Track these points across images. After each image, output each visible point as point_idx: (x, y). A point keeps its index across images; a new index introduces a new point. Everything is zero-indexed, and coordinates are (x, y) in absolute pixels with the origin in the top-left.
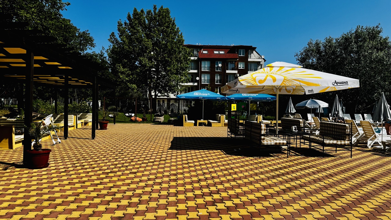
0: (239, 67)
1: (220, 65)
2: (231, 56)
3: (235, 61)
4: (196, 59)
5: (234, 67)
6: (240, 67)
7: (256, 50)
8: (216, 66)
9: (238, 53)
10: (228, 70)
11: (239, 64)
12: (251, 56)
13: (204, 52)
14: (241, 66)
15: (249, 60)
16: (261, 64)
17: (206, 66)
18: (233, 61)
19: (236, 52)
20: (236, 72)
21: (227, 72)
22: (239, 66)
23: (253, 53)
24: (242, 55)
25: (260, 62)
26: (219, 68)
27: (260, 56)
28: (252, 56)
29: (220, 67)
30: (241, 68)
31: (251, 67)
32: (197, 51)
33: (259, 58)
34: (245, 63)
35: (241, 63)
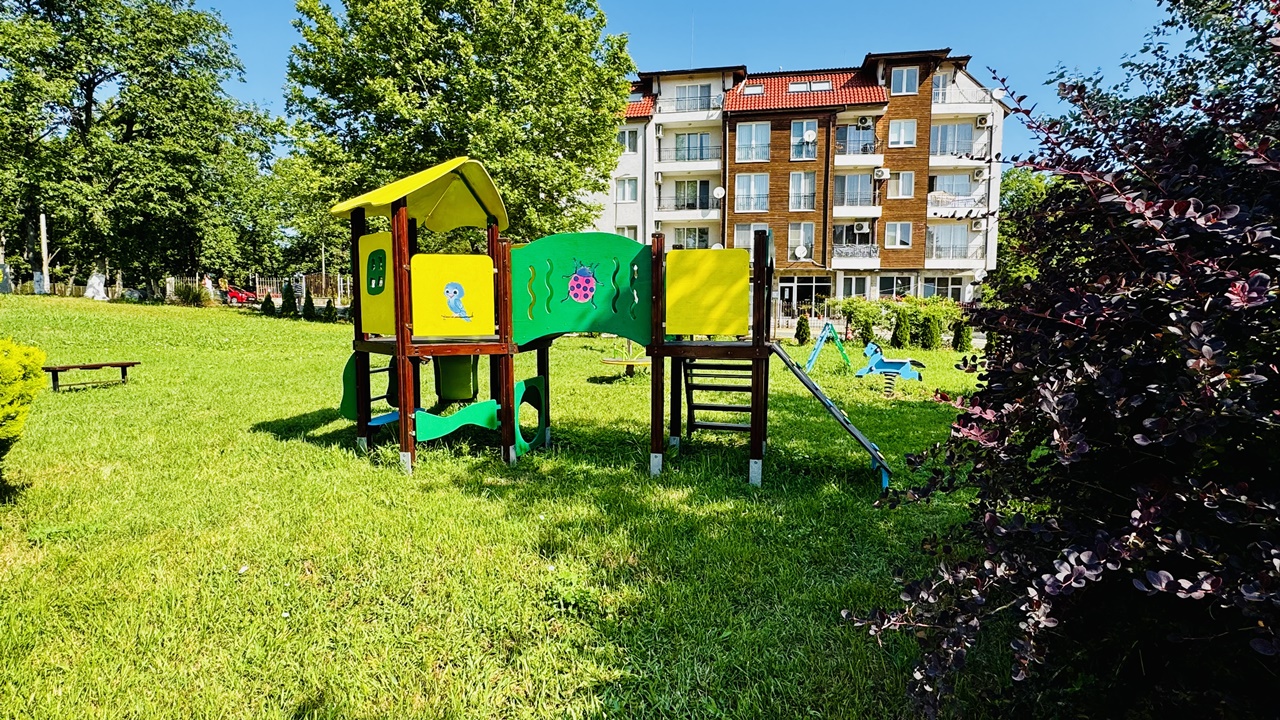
0: (892, 143)
1: (810, 135)
4: (714, 118)
5: (870, 140)
8: (794, 141)
9: (888, 84)
10: (843, 152)
12: (944, 94)
13: (749, 91)
15: (937, 109)
16: (989, 124)
17: (753, 142)
19: (881, 82)
20: (878, 160)
21: (839, 161)
22: (892, 137)
23: (954, 82)
24: (904, 93)
25: (983, 119)
26: (805, 148)
27: (986, 91)
28: (947, 91)
29: (808, 143)
30: (902, 145)
31: (944, 137)
32: (724, 90)
33: (983, 102)
34: (918, 124)
35: (903, 122)
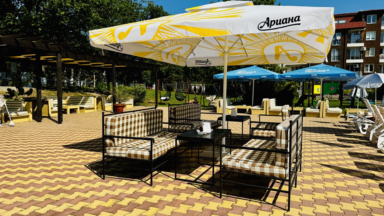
0: (367, 39)
1: (339, 38)
2: (356, 24)
3: (361, 32)
5: (359, 38)
6: (369, 39)
9: (366, 21)
10: (350, 42)
11: (367, 33)
14: (370, 36)
15: (382, 28)
18: (357, 32)
19: (363, 20)
20: (362, 45)
21: (349, 45)
22: (367, 37)
24: (371, 23)
26: (337, 42)
29: (338, 40)
30: (371, 39)
34: (376, 33)
35: (371, 32)
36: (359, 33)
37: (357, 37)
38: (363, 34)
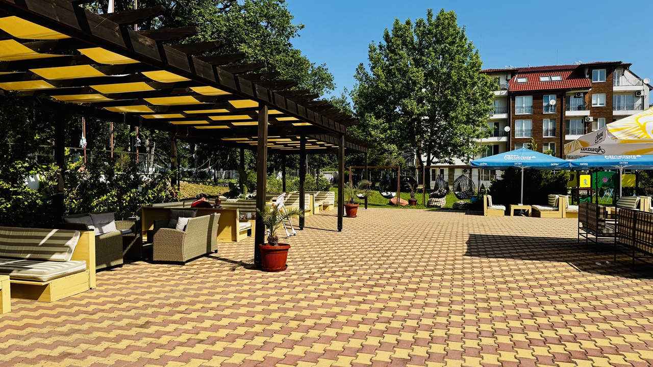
0: (594, 104)
1: (553, 102)
2: (577, 83)
3: (585, 94)
4: (504, 94)
5: (582, 103)
6: (596, 104)
7: (631, 68)
8: (545, 104)
9: (591, 78)
10: (568, 109)
11: (594, 96)
12: (618, 82)
13: (520, 80)
14: (598, 100)
15: (615, 89)
16: (642, 94)
17: (524, 105)
18: (579, 94)
19: (587, 76)
20: (587, 113)
21: (568, 113)
22: (593, 102)
23: (623, 75)
24: (599, 81)
25: (639, 92)
26: (550, 108)
27: (640, 80)
28: (620, 81)
29: (551, 106)
30: (598, 106)
31: (619, 102)
32: (507, 80)
33: (638, 84)
34: (606, 96)
35: (598, 95)
36: (582, 95)
37: (579, 102)
38: (587, 97)
